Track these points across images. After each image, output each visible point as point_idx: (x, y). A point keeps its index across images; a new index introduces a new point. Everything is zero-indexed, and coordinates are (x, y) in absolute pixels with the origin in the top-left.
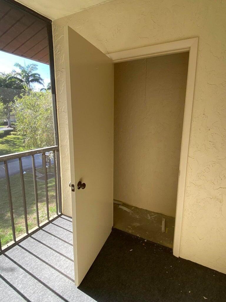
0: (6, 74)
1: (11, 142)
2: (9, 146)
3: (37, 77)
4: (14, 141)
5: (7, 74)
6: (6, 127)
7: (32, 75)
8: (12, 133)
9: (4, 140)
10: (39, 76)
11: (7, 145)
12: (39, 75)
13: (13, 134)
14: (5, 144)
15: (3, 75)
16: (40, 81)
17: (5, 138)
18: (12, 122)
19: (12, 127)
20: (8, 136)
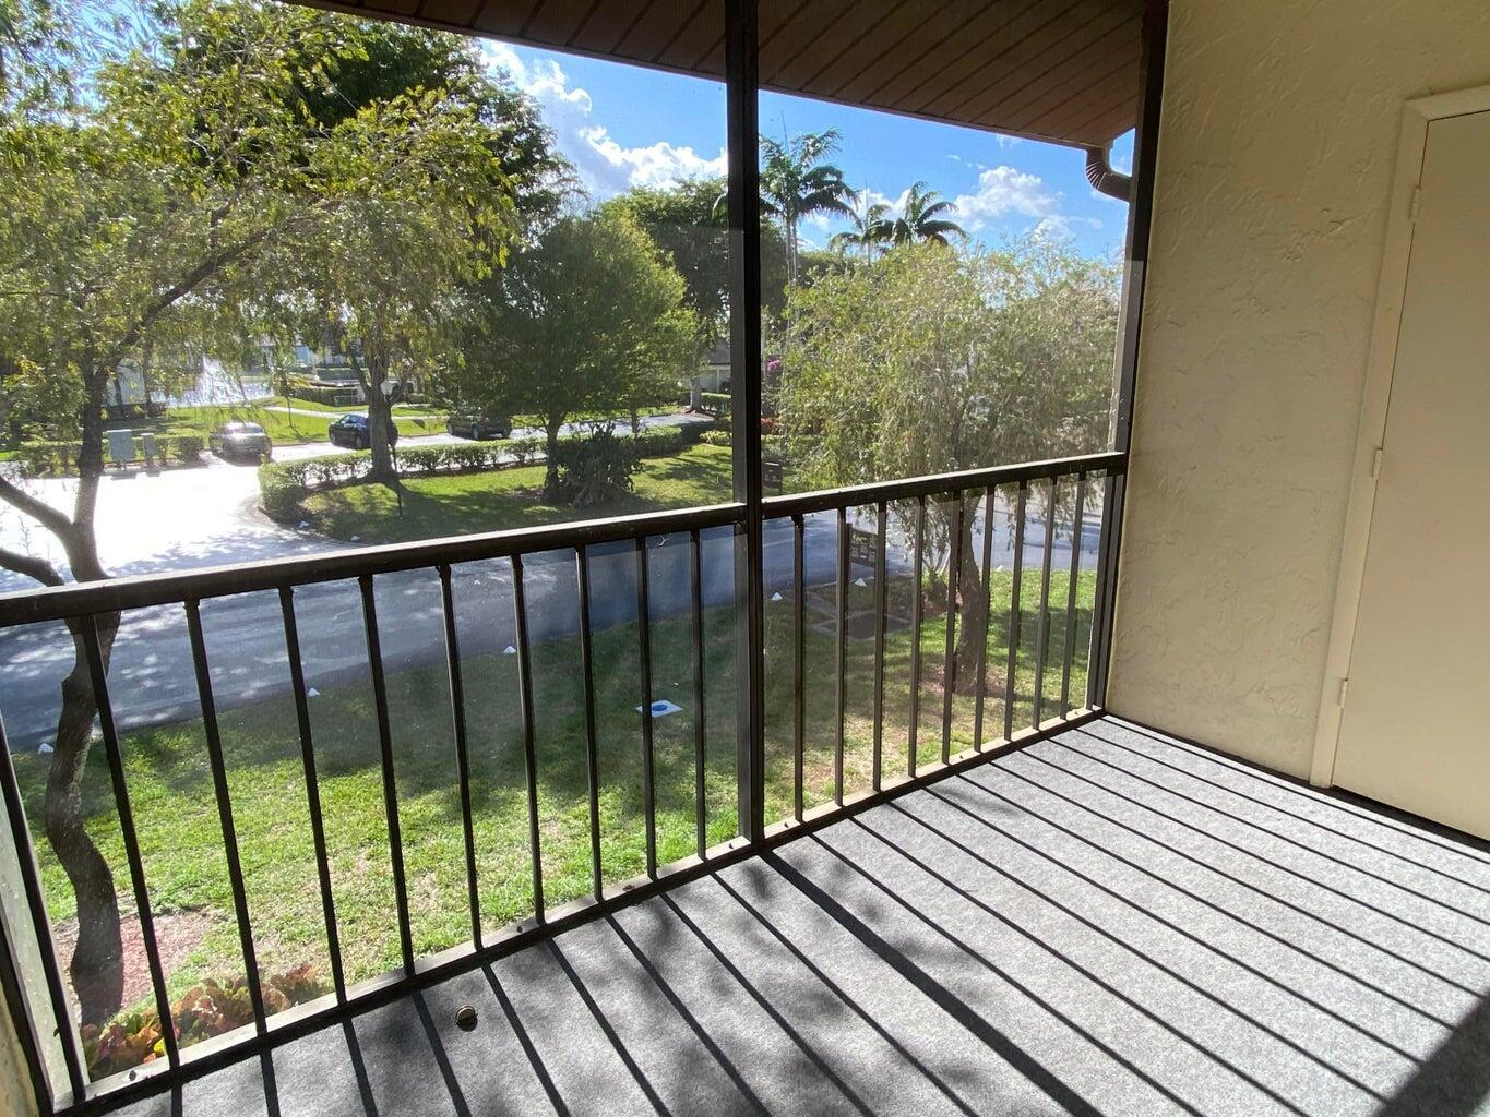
0: (697, 184)
1: (707, 474)
2: (704, 487)
3: (831, 183)
4: (718, 469)
5: (703, 184)
6: (683, 410)
7: (807, 178)
8: (710, 435)
9: (682, 462)
10: (835, 179)
11: (695, 483)
12: (839, 175)
13: (713, 439)
14: (687, 478)
15: (688, 187)
16: (842, 198)
17: (683, 456)
18: (704, 390)
19: (703, 412)
20: (698, 449)
